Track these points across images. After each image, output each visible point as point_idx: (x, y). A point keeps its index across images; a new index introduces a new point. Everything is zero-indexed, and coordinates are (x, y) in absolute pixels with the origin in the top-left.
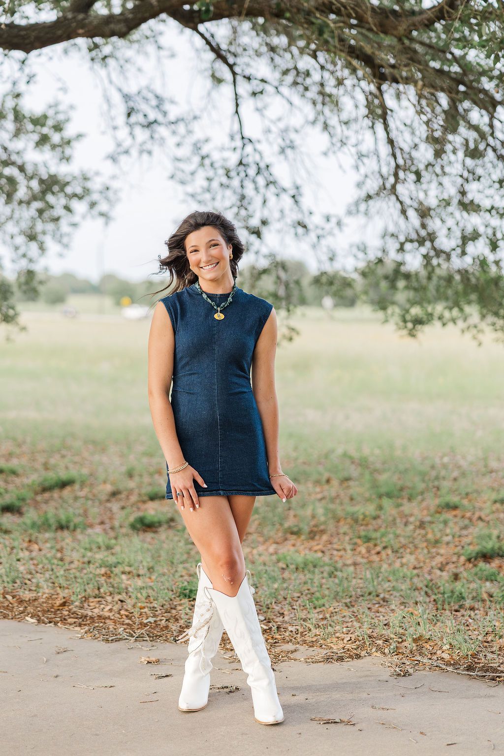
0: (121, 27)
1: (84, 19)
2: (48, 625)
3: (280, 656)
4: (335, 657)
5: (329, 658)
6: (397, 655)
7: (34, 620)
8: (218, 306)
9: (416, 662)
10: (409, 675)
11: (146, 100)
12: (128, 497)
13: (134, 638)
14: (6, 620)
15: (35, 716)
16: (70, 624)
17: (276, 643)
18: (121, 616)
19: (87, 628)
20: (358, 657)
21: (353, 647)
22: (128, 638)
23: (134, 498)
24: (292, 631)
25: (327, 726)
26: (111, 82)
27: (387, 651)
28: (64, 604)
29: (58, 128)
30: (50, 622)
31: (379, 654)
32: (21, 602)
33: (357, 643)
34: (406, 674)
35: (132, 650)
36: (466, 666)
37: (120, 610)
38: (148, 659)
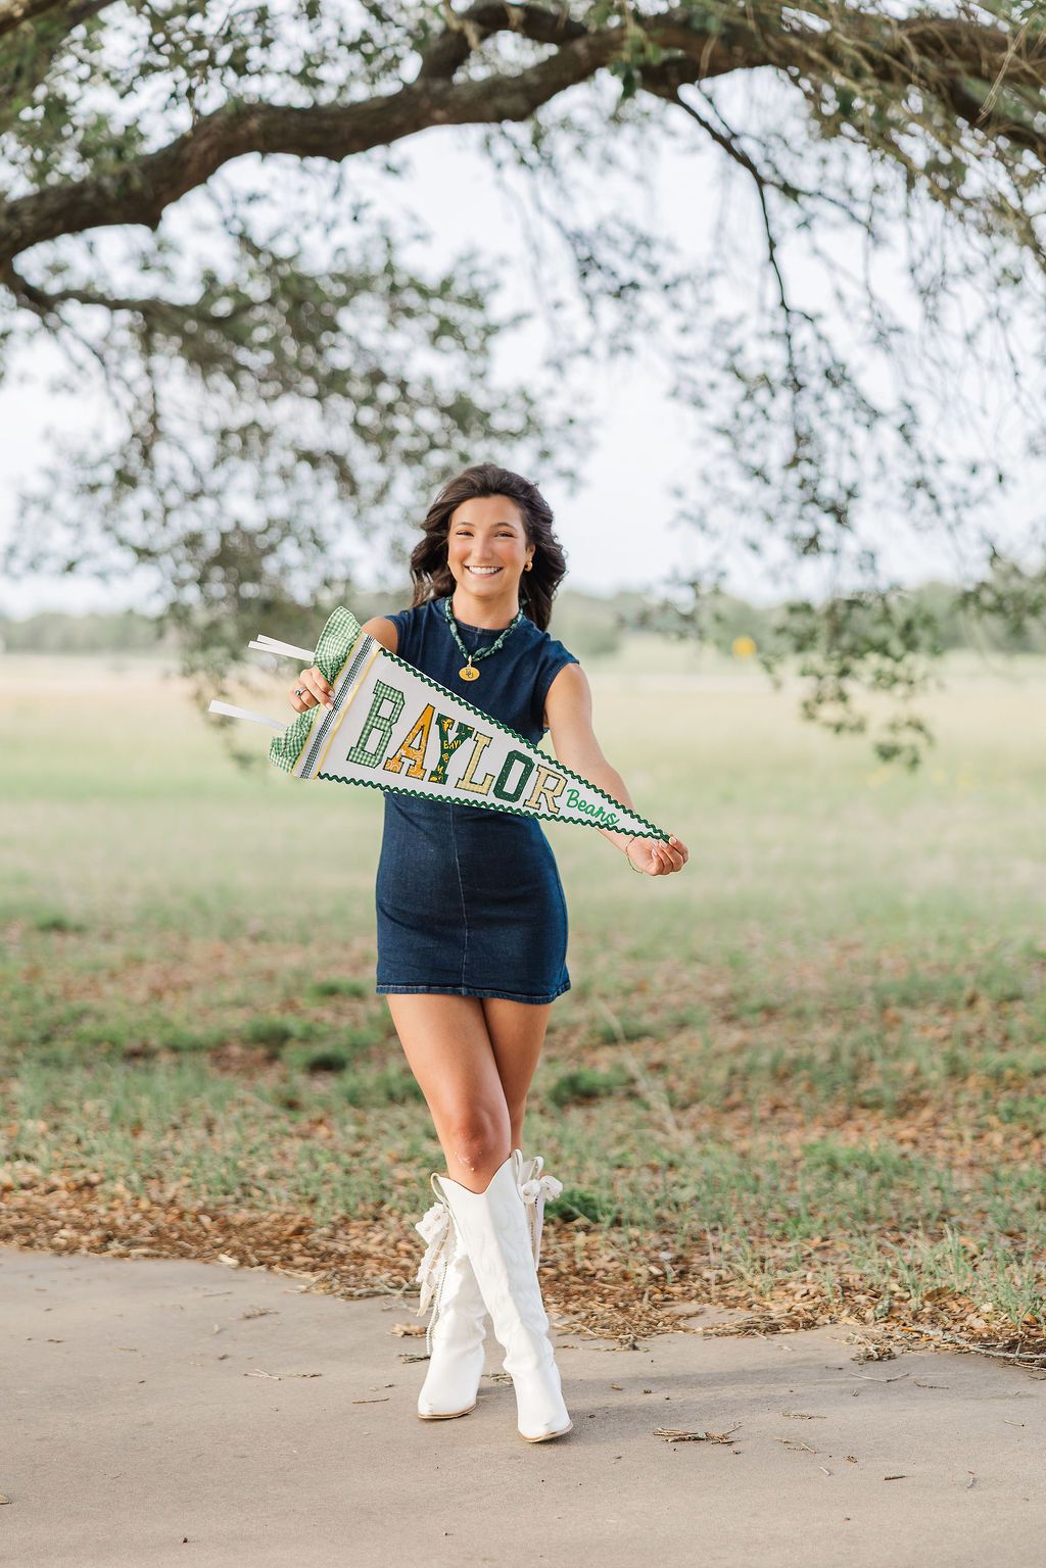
0: (517, 102)
1: (445, 90)
2: (257, 1268)
3: (661, 1324)
4: (762, 1326)
5: (750, 1328)
6: (886, 1322)
7: (233, 1261)
8: (471, 653)
9: (916, 1335)
10: (889, 1358)
11: (613, 242)
12: (565, 1041)
13: (401, 1292)
14: (184, 1261)
15: (150, 1424)
16: (296, 1267)
17: (667, 1300)
18: (398, 1251)
19: (323, 1273)
20: (810, 1324)
21: (807, 1307)
22: (390, 1290)
23: (575, 1042)
24: (708, 1280)
25: (678, 1445)
26: (540, 208)
27: (869, 1314)
28: (299, 1231)
29: (474, 301)
30: (261, 1264)
31: (852, 1321)
32: (225, 1227)
33: (818, 1300)
34: (886, 1356)
35: (387, 1314)
36: (1007, 1342)
37: (399, 1240)
38: (406, 1329)
